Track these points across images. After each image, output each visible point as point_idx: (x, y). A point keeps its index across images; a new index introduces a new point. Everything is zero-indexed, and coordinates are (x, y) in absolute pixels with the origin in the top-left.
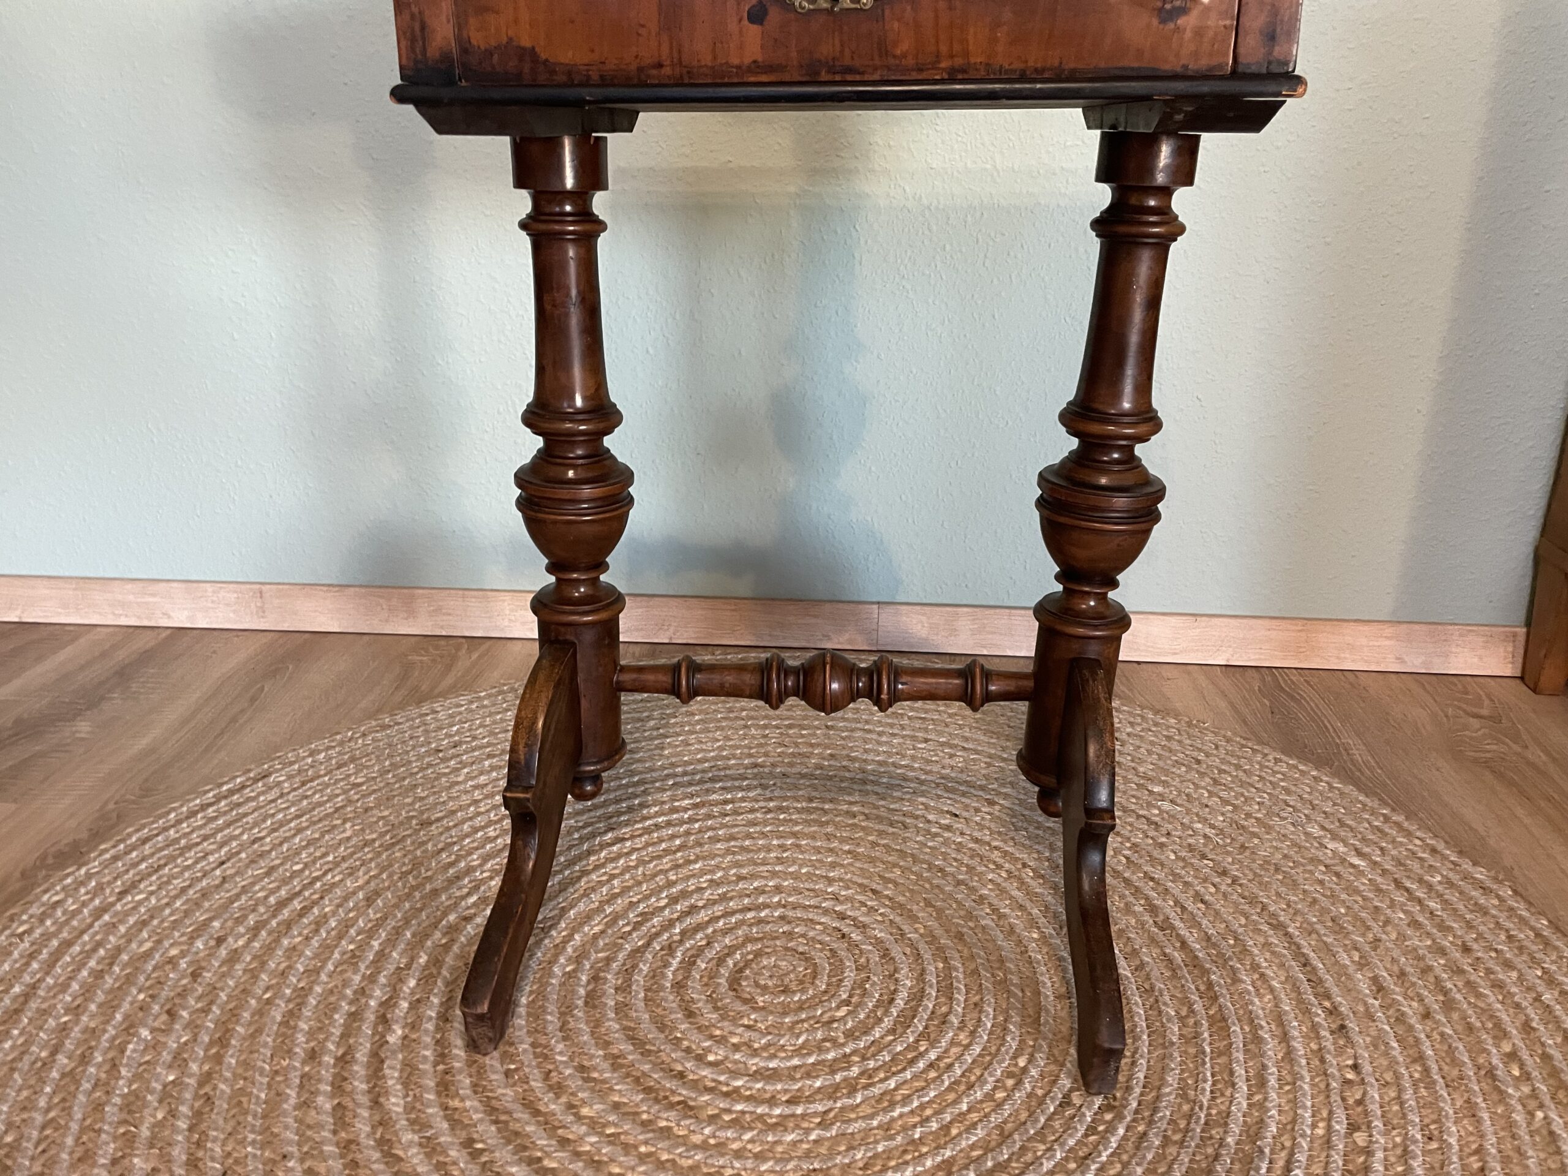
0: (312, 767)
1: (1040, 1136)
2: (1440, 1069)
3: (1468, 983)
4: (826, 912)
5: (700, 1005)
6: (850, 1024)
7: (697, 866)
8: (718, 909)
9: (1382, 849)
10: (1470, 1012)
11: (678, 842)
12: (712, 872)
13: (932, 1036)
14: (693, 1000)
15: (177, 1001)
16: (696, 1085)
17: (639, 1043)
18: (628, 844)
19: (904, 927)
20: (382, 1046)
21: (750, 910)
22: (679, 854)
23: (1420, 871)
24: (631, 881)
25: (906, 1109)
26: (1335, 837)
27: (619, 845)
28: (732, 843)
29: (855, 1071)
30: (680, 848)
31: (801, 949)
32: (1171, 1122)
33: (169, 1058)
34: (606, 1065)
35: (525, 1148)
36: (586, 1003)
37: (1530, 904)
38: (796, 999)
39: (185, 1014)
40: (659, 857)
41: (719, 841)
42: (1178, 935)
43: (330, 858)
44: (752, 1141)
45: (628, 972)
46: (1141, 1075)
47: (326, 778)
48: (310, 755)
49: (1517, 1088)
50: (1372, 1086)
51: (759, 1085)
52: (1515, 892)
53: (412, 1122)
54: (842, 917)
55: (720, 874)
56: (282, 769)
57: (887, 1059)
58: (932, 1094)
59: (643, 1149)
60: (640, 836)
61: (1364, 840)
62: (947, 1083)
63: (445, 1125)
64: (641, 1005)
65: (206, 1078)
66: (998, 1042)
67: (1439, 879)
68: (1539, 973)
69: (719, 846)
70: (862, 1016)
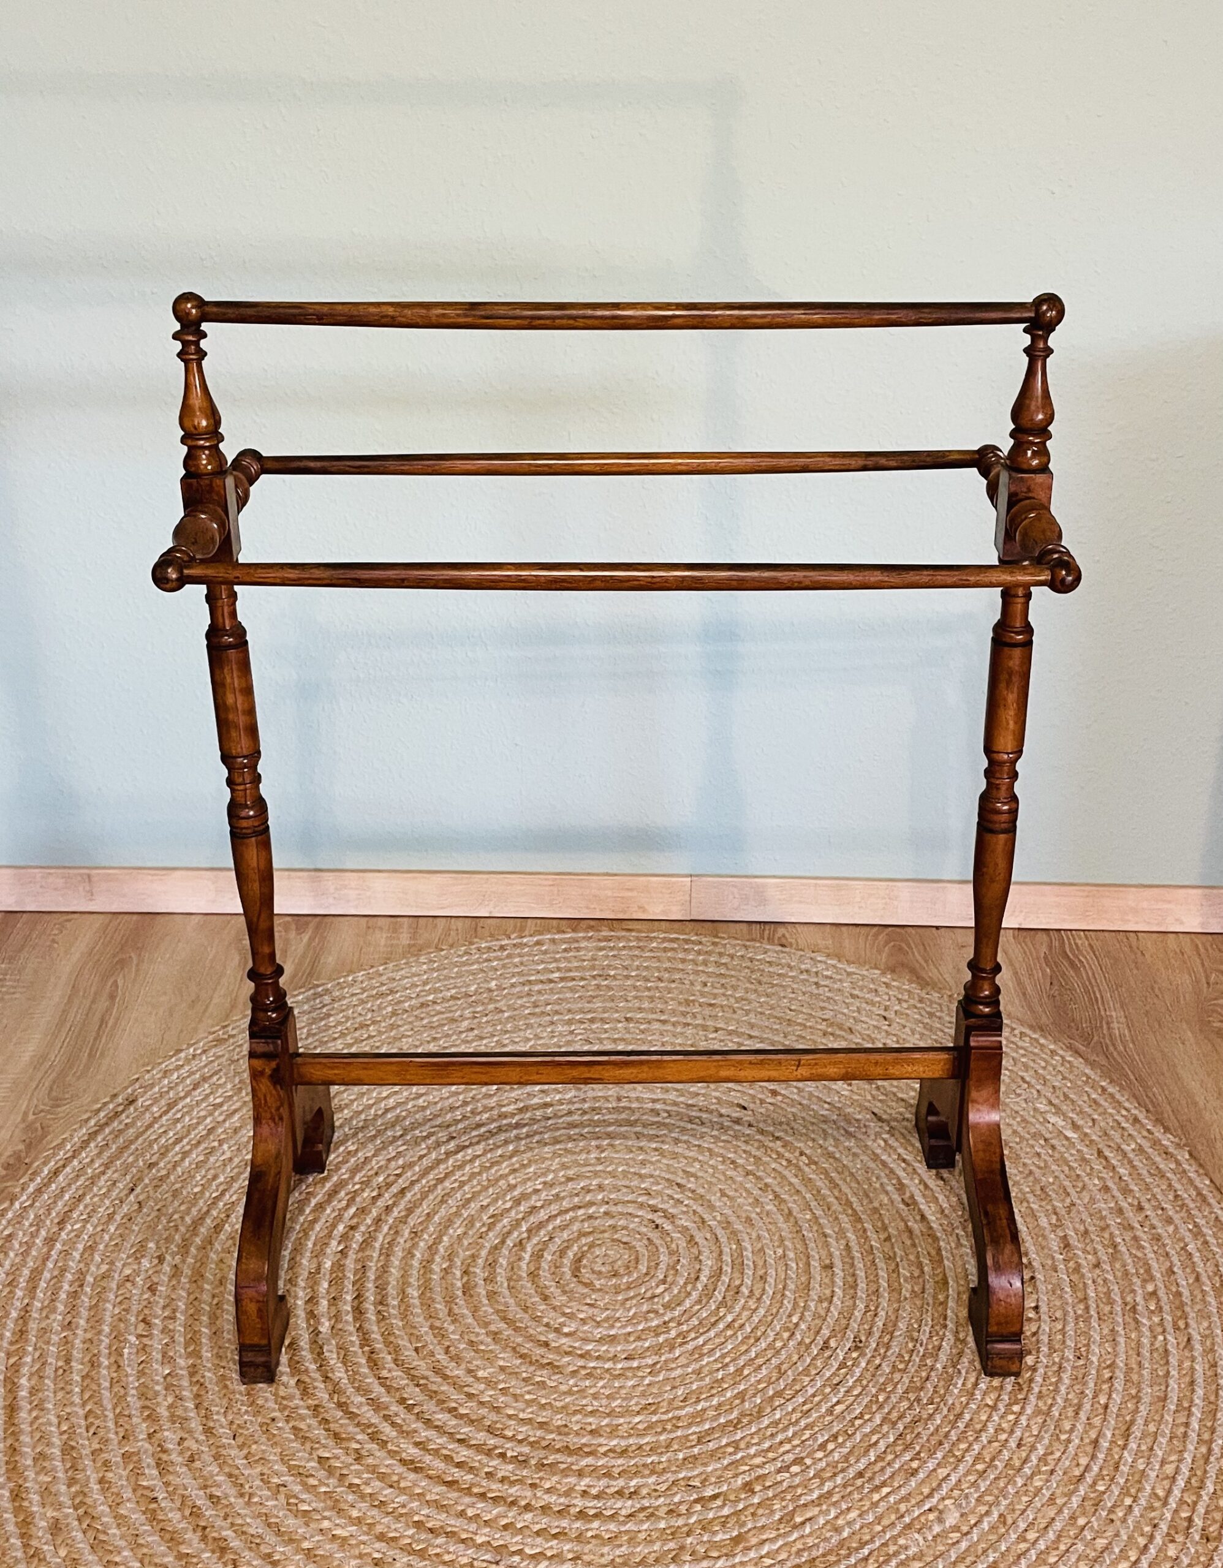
0: (171, 1088)
1: (806, 1371)
2: (1098, 1306)
3: (1135, 1238)
4: (641, 1206)
5: (552, 1289)
6: (667, 1298)
7: (531, 1170)
8: (554, 1208)
9: (1093, 1120)
10: (1129, 1261)
11: (511, 1148)
12: (544, 1174)
13: (729, 1304)
14: (546, 1287)
15: (146, 1311)
16: (557, 1350)
17: (510, 1322)
18: (470, 1151)
19: (705, 1216)
20: (317, 1335)
21: (580, 1207)
22: (514, 1159)
23: (1119, 1141)
24: (479, 1187)
25: (712, 1359)
26: (1058, 1111)
27: (461, 1154)
28: (558, 1147)
29: (673, 1333)
30: (515, 1153)
31: (624, 1240)
32: (900, 1355)
33: (159, 1357)
34: (489, 1340)
35: (444, 1402)
36: (464, 1293)
37: (1201, 1165)
38: (625, 1281)
39: (157, 1321)
40: (497, 1163)
41: (546, 1144)
42: (920, 1210)
43: (222, 1179)
44: (603, 1387)
45: (492, 1265)
46: (880, 1324)
47: (188, 1100)
48: (164, 1077)
49: (1150, 1319)
50: (1045, 1322)
51: (604, 1348)
52: (1191, 1154)
53: (358, 1389)
54: (655, 1210)
55: (551, 1176)
56: (145, 1092)
57: (696, 1323)
58: (730, 1347)
59: (527, 1397)
60: (478, 1143)
61: (1081, 1112)
62: (740, 1338)
63: (383, 1390)
64: (506, 1292)
65: (193, 1371)
66: (778, 1305)
67: (1133, 1146)
68: (1191, 1227)
69: (546, 1149)
70: (676, 1291)
